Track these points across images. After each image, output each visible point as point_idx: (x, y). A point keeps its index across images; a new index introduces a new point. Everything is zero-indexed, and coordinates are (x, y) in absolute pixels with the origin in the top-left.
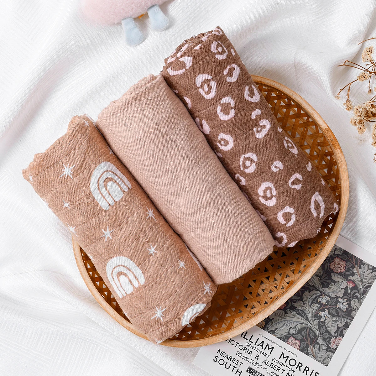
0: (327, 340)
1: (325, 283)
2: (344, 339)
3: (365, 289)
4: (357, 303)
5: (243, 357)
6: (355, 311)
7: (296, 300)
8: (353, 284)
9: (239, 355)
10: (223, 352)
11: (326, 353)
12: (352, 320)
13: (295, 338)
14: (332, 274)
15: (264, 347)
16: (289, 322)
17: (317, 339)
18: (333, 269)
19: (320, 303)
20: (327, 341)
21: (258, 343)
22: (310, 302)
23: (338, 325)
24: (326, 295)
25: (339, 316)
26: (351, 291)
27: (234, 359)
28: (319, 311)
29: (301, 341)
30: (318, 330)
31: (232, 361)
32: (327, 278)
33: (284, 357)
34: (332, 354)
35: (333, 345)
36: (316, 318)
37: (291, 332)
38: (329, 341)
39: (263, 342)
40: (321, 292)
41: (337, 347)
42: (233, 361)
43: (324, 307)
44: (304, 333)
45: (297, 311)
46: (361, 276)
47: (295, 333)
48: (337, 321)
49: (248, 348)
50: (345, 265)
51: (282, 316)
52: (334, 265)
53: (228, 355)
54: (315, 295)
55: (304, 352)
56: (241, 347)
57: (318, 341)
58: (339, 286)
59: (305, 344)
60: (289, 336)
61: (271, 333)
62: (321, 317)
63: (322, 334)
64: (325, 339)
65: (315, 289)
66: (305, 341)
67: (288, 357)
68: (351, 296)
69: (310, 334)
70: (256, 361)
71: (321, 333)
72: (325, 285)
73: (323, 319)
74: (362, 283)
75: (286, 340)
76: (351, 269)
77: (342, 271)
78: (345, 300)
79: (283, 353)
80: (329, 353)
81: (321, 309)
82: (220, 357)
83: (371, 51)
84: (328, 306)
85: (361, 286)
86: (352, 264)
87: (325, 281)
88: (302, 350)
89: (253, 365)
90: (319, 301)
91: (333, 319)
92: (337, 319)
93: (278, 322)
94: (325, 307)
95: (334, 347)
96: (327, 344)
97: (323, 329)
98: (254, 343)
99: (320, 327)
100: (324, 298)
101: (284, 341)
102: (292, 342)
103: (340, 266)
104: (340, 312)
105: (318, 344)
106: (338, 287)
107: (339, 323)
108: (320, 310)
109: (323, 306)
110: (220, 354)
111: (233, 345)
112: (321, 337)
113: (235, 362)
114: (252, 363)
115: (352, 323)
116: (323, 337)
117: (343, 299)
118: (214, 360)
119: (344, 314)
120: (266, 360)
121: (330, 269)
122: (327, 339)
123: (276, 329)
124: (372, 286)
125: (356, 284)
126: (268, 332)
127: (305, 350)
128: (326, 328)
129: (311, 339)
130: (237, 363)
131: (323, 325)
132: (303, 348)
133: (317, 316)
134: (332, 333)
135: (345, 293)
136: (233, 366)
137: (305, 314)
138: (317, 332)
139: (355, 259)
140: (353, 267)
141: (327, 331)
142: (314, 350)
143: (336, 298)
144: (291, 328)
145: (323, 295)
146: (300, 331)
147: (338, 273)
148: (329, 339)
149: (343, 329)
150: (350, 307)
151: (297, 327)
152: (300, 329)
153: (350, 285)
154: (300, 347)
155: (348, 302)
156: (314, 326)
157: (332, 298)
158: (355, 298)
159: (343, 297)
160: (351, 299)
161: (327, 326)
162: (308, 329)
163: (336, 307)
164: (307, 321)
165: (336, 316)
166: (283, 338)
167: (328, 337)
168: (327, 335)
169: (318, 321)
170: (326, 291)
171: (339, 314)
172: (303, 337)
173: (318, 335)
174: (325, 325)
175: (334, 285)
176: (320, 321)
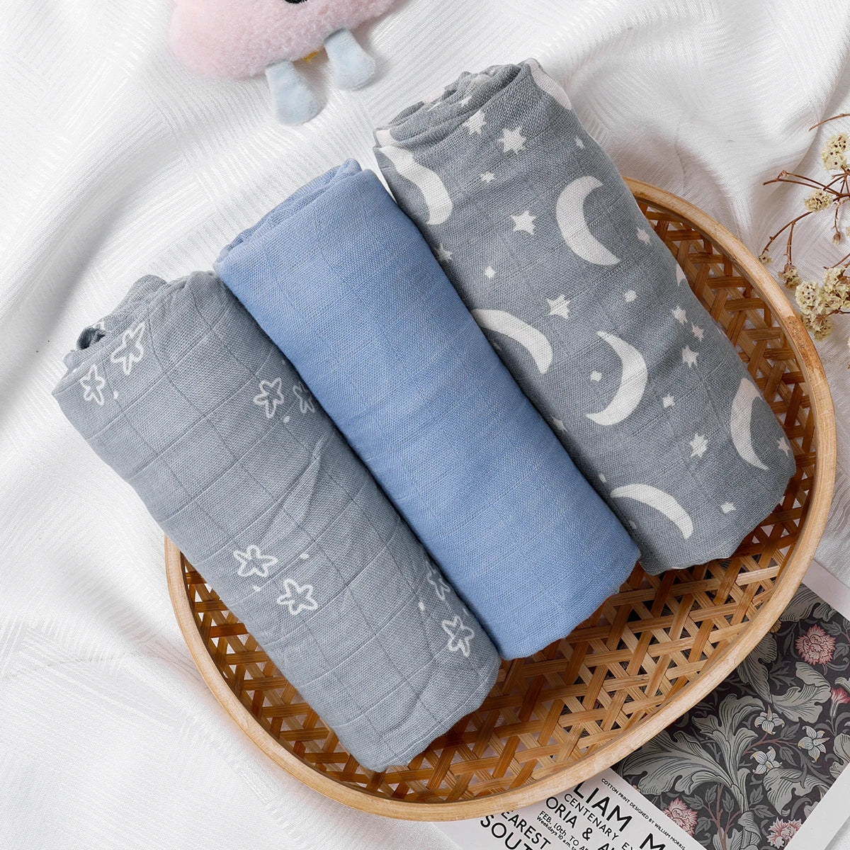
0: (764, 823)
1: (778, 683)
2: (804, 827)
4: (848, 746)
5: (552, 828)
6: (841, 763)
7: (702, 711)
8: (845, 698)
9: (545, 821)
12: (830, 785)
13: (687, 804)
14: (798, 665)
15: (608, 813)
16: (678, 763)
17: (740, 816)
18: (802, 653)
19: (759, 730)
20: (762, 826)
21: (595, 800)
22: (736, 723)
23: (794, 790)
24: (777, 712)
25: (799, 768)
26: (837, 715)
27: (531, 830)
28: (754, 749)
29: (700, 814)
30: (745, 795)
31: (524, 832)
32: (785, 672)
33: (654, 845)
35: (776, 836)
36: (743, 764)
37: (679, 788)
38: (767, 827)
39: (607, 800)
40: (765, 703)
41: (785, 844)
42: (528, 833)
43: (767, 742)
44: (710, 795)
45: (701, 739)
47: (687, 792)
48: (793, 780)
49: (569, 808)
50: (832, 648)
51: (663, 745)
52: (805, 643)
53: (517, 816)
54: (750, 708)
55: (702, 842)
56: (552, 803)
57: (741, 822)
58: (812, 695)
59: (709, 823)
60: (671, 795)
61: (630, 781)
62: (755, 764)
63: (754, 806)
64: (757, 820)
65: (752, 694)
66: (709, 817)
67: (662, 846)
68: (836, 728)
69: (725, 800)
70: (583, 842)
71: (752, 802)
72: (778, 687)
73: (760, 770)
75: (663, 805)
76: (846, 659)
77: (823, 660)
78: (821, 733)
79: (650, 837)
81: (758, 743)
82: (498, 818)
84: (776, 740)
86: (849, 647)
87: (778, 677)
88: (698, 836)
90: (757, 723)
91: (785, 773)
92: (795, 774)
93: (651, 756)
94: (769, 741)
95: (779, 843)
96: (761, 834)
97: (757, 794)
98: (586, 798)
99: (750, 788)
100: (770, 719)
101: (658, 805)
102: (679, 811)
103: (819, 648)
104: (804, 760)
105: (740, 828)
106: (808, 699)
107: (797, 786)
108: (756, 747)
109: (764, 738)
112: (750, 813)
113: (533, 835)
114: (572, 845)
115: (828, 792)
116: (755, 814)
117: (817, 730)
118: (482, 822)
119: (814, 765)
120: (608, 845)
121: (796, 651)
122: (763, 819)
126: (624, 778)
128: (765, 792)
129: (725, 814)
130: (535, 840)
131: (759, 785)
132: (702, 832)
133: (747, 760)
134: (779, 807)
135: (824, 717)
136: (525, 844)
137: (719, 749)
138: (741, 799)
141: (765, 801)
142: (728, 841)
143: (799, 725)
144: (680, 777)
145: (770, 711)
146: (701, 790)
147: (814, 664)
148: (767, 821)
149: (806, 803)
150: (830, 753)
151: (694, 778)
152: (701, 785)
153: (839, 698)
154: (695, 827)
155: (828, 739)
156: (735, 782)
157: (789, 723)
158: (845, 731)
159: (816, 723)
160: (836, 733)
161: (767, 789)
162: (722, 788)
163: (796, 746)
164: (720, 767)
165: (793, 767)
166: (657, 798)
167: (766, 816)
168: (765, 810)
169: (748, 771)
170: (778, 703)
171: (802, 765)
172: (706, 804)
173: (742, 808)
174: (762, 784)
175: (799, 692)
176: (752, 772)
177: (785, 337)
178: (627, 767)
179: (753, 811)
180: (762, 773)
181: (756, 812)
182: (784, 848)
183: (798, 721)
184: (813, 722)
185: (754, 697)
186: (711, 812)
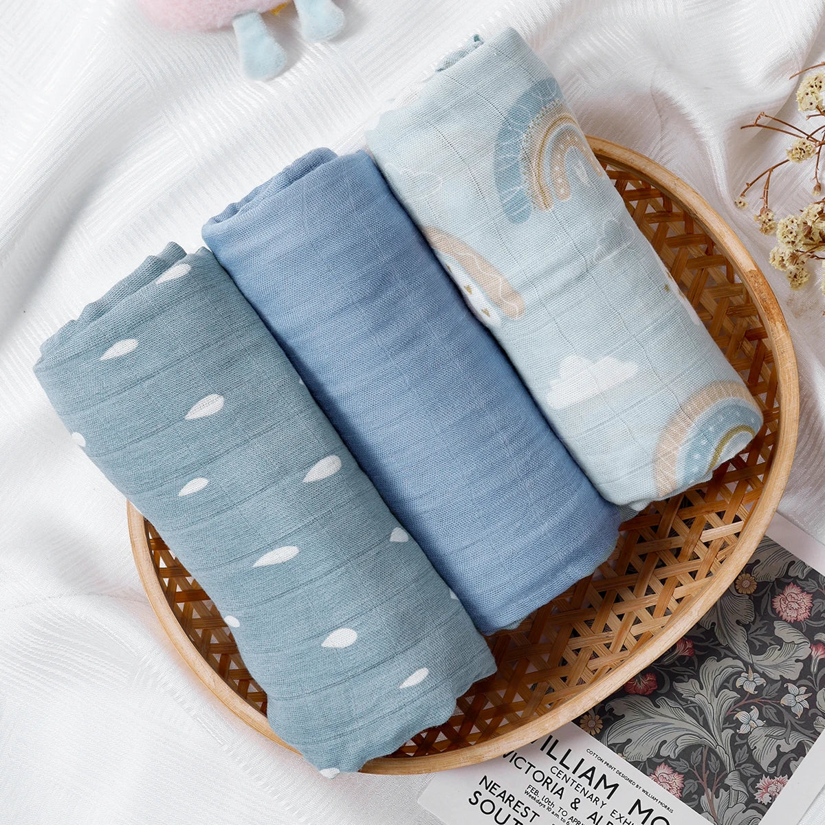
0: (750, 781)
1: (757, 643)
2: (791, 783)
5: (540, 800)
7: (683, 675)
9: (533, 795)
10: (495, 784)
11: (743, 812)
12: (815, 740)
13: (673, 768)
14: (777, 624)
15: (595, 782)
16: (662, 728)
17: (726, 775)
18: (779, 612)
19: (741, 691)
20: (749, 784)
21: (581, 771)
22: (718, 685)
23: (779, 746)
24: (758, 672)
25: (784, 725)
26: (819, 670)
27: (519, 804)
28: (737, 709)
29: (687, 776)
30: (731, 755)
31: (512, 806)
32: (763, 631)
33: (642, 810)
34: (759, 815)
35: (763, 793)
36: (727, 725)
37: (664, 753)
38: (753, 785)
39: (593, 769)
40: (746, 664)
41: (773, 800)
42: (517, 808)
43: (749, 701)
44: (696, 757)
45: (683, 703)
47: (672, 756)
48: (777, 738)
49: (555, 779)
50: (810, 605)
51: (646, 712)
52: (782, 602)
53: (505, 792)
54: (730, 670)
55: (690, 804)
56: (539, 776)
57: (727, 781)
58: (792, 653)
59: (696, 784)
60: (657, 760)
61: (615, 749)
62: (739, 724)
63: (739, 765)
64: (744, 779)
65: (732, 655)
66: (696, 779)
67: (651, 811)
68: (818, 682)
69: (711, 761)
70: (572, 813)
71: (738, 761)
72: (758, 647)
73: (744, 730)
75: (649, 770)
76: (823, 615)
77: (801, 618)
78: (803, 689)
79: (638, 802)
80: (752, 813)
81: (741, 704)
82: (486, 795)
83: (818, 84)
84: (758, 699)
87: (759, 637)
88: (686, 799)
89: (564, 821)
90: (738, 684)
91: (769, 731)
92: (779, 731)
93: (634, 724)
94: (751, 701)
95: (766, 799)
96: (748, 792)
97: (742, 754)
98: (572, 769)
99: (735, 748)
100: (751, 679)
101: (644, 771)
102: (665, 776)
103: (796, 606)
104: (787, 717)
105: (727, 788)
106: (788, 656)
107: (782, 742)
108: (739, 707)
109: (746, 698)
110: (487, 788)
111: (520, 768)
112: (736, 772)
113: (521, 810)
114: (561, 816)
115: (814, 747)
116: (741, 773)
117: (799, 687)
118: (470, 800)
119: (798, 722)
120: (596, 813)
121: (774, 610)
122: (750, 778)
123: (629, 741)
126: (609, 746)
128: (750, 751)
129: (711, 774)
130: (524, 814)
131: (744, 744)
132: (690, 794)
133: (730, 720)
134: (765, 764)
135: (805, 673)
136: (515, 819)
137: (702, 712)
138: (727, 759)
141: (751, 760)
142: (716, 801)
143: (780, 682)
144: (664, 742)
145: (750, 671)
146: (686, 753)
147: (792, 621)
148: (754, 779)
149: (792, 759)
150: (813, 708)
151: (678, 742)
152: (686, 748)
153: (819, 653)
154: (682, 790)
155: (810, 694)
156: (720, 743)
157: (770, 681)
159: (798, 680)
160: (818, 688)
161: (752, 748)
162: (706, 750)
163: (779, 704)
164: (704, 730)
165: (777, 725)
166: (643, 764)
167: (752, 774)
168: (751, 769)
169: (731, 732)
170: (758, 662)
171: (785, 722)
172: (691, 766)
173: (728, 768)
174: (747, 743)
175: (779, 650)
176: (736, 732)
177: (747, 293)
178: (611, 736)
179: (739, 770)
180: (746, 732)
181: (742, 770)
182: (771, 804)
183: (779, 678)
184: (794, 679)
185: (734, 658)
186: (697, 775)
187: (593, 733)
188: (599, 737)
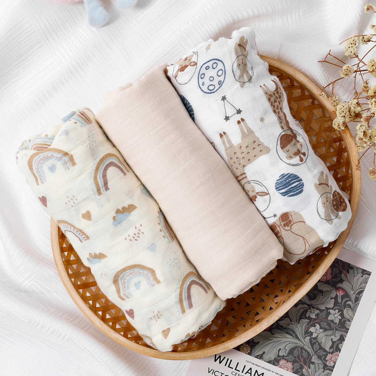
0: (323, 358)
2: (341, 354)
3: (358, 296)
4: (350, 313)
6: (349, 321)
8: (343, 292)
11: (323, 372)
12: (347, 332)
13: (287, 360)
14: (318, 284)
16: (277, 343)
17: (312, 357)
19: (309, 318)
20: (322, 359)
21: (245, 371)
22: (298, 318)
23: (332, 339)
24: (315, 308)
25: (332, 329)
26: (342, 300)
28: (309, 327)
29: (294, 362)
30: (311, 348)
34: (331, 372)
35: (330, 362)
36: (306, 335)
37: (281, 354)
38: (325, 359)
39: (251, 369)
40: (308, 305)
41: (335, 364)
43: (314, 322)
44: (296, 353)
45: (284, 330)
46: (351, 282)
47: (285, 355)
48: (330, 335)
50: (331, 272)
51: (268, 338)
54: (302, 310)
55: (298, 374)
57: (312, 360)
58: (328, 295)
59: (299, 365)
60: (279, 358)
61: (259, 358)
62: (312, 333)
63: (316, 352)
64: (320, 357)
66: (298, 362)
68: (343, 306)
69: (303, 353)
71: (315, 350)
72: (312, 297)
73: (314, 335)
74: (352, 289)
75: (276, 364)
76: (339, 275)
77: (328, 279)
78: (337, 311)
80: (327, 371)
84: (318, 320)
85: (352, 292)
86: (338, 269)
87: (312, 292)
88: (296, 372)
90: (307, 316)
91: (326, 333)
92: (330, 332)
93: (264, 345)
95: (332, 364)
96: (323, 362)
97: (316, 346)
98: (241, 371)
99: (312, 344)
100: (313, 312)
101: (274, 364)
102: (284, 364)
104: (333, 325)
105: (313, 363)
106: (327, 297)
107: (333, 337)
109: (312, 321)
115: (347, 336)
116: (318, 356)
117: (335, 310)
119: (338, 326)
122: (322, 356)
123: (264, 353)
124: (364, 291)
125: (346, 292)
126: (256, 357)
127: (300, 372)
128: (319, 344)
129: (305, 359)
131: (316, 342)
132: (297, 370)
133: (308, 333)
134: (327, 349)
135: (336, 303)
137: (294, 332)
138: (310, 350)
139: (342, 263)
140: (341, 273)
141: (321, 348)
142: (310, 370)
143: (326, 310)
144: (280, 349)
145: (311, 308)
146: (291, 352)
147: (325, 281)
148: (324, 356)
149: (339, 343)
150: (343, 318)
151: (286, 348)
152: (291, 350)
153: (340, 293)
154: (293, 369)
155: (340, 312)
156: (305, 344)
157: (321, 311)
158: (347, 307)
159: (333, 307)
160: (343, 309)
161: (320, 343)
162: (300, 349)
163: (328, 320)
164: (297, 340)
165: (329, 330)
166: (273, 361)
167: (323, 355)
168: (322, 352)
169: (309, 338)
170: (314, 304)
171: (332, 327)
172: (295, 357)
173: (312, 354)
174: (317, 341)
175: (322, 296)
176: (311, 338)
178: (256, 352)
179: (316, 354)
180: (316, 336)
181: (318, 354)
182: (335, 366)
183: (325, 308)
185: (303, 304)
186: (298, 360)
187: (247, 353)
188: (250, 354)
